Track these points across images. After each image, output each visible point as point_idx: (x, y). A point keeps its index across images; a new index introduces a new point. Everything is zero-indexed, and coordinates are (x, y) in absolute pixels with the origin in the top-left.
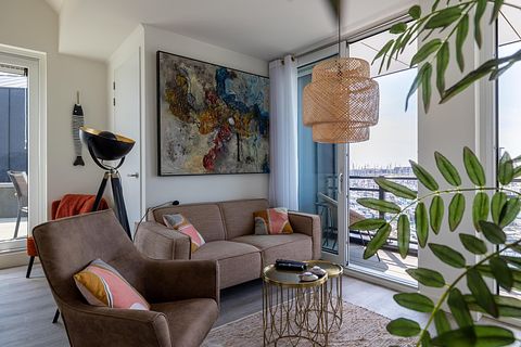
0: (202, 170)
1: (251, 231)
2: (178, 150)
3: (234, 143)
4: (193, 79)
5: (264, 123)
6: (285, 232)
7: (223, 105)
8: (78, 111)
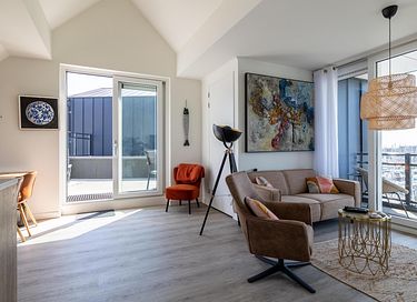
0: (271, 149)
1: (306, 190)
2: (257, 136)
3: (290, 130)
4: (266, 89)
5: (309, 115)
6: (332, 192)
7: (284, 105)
8: (186, 112)
